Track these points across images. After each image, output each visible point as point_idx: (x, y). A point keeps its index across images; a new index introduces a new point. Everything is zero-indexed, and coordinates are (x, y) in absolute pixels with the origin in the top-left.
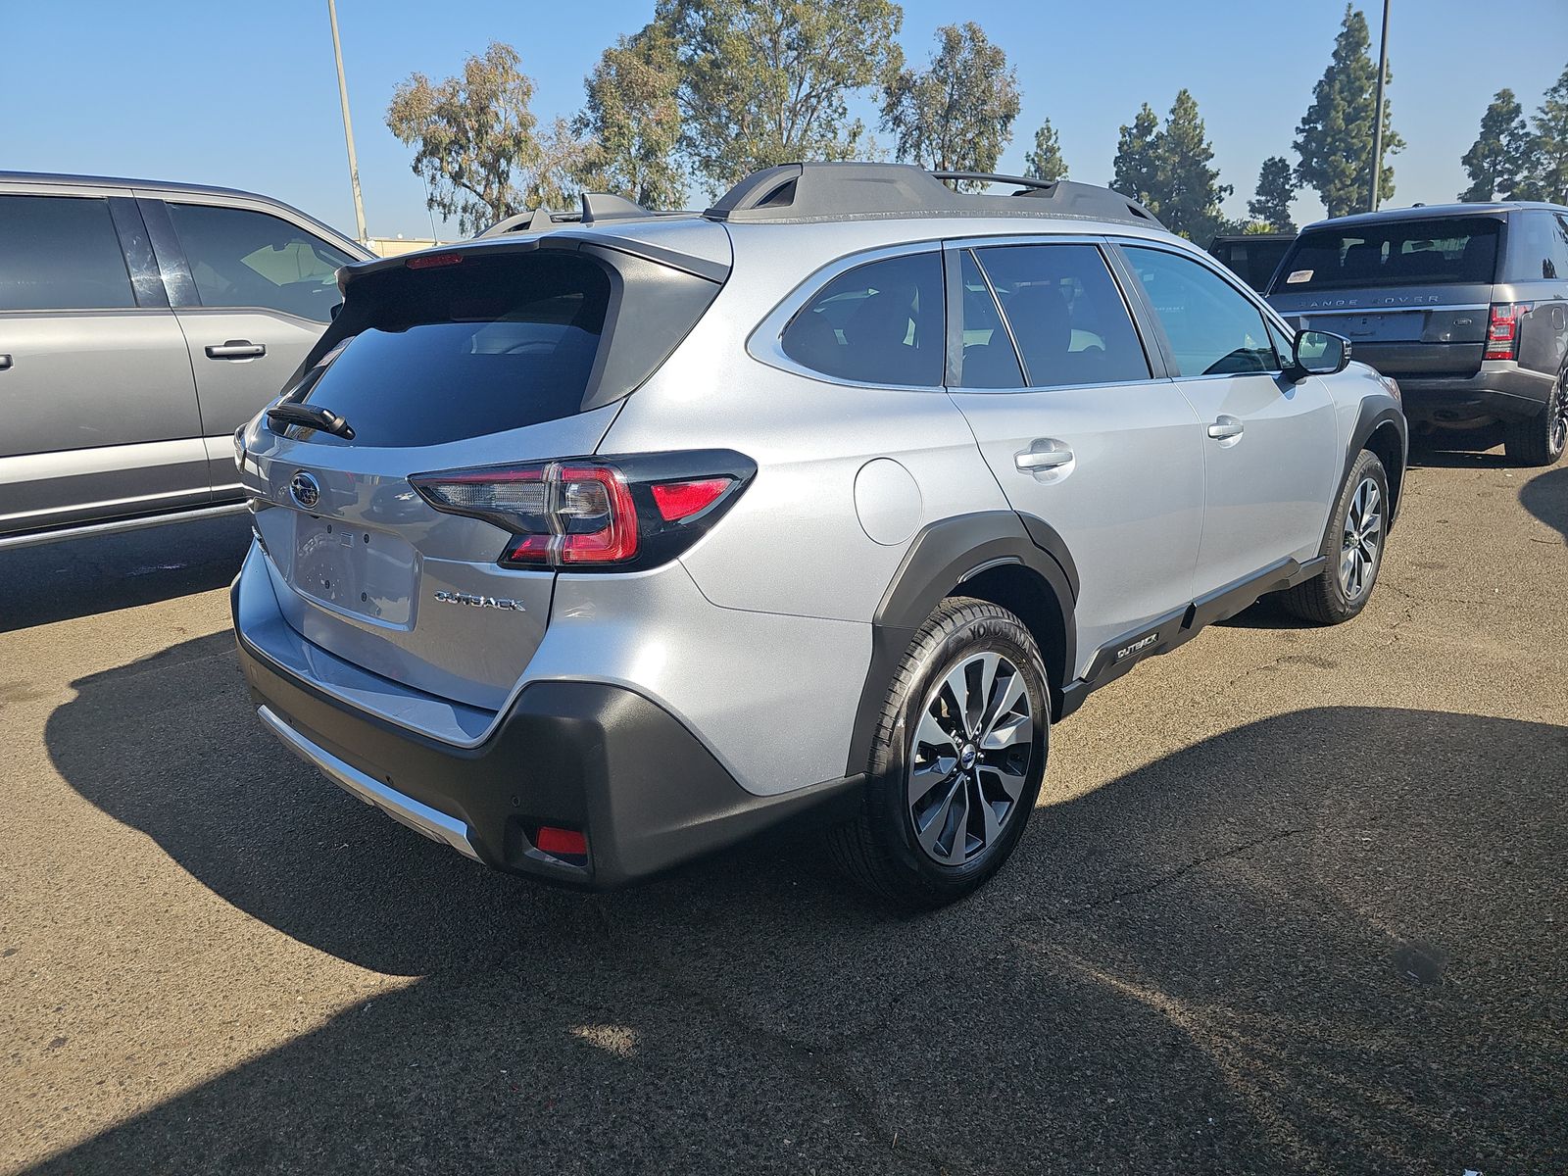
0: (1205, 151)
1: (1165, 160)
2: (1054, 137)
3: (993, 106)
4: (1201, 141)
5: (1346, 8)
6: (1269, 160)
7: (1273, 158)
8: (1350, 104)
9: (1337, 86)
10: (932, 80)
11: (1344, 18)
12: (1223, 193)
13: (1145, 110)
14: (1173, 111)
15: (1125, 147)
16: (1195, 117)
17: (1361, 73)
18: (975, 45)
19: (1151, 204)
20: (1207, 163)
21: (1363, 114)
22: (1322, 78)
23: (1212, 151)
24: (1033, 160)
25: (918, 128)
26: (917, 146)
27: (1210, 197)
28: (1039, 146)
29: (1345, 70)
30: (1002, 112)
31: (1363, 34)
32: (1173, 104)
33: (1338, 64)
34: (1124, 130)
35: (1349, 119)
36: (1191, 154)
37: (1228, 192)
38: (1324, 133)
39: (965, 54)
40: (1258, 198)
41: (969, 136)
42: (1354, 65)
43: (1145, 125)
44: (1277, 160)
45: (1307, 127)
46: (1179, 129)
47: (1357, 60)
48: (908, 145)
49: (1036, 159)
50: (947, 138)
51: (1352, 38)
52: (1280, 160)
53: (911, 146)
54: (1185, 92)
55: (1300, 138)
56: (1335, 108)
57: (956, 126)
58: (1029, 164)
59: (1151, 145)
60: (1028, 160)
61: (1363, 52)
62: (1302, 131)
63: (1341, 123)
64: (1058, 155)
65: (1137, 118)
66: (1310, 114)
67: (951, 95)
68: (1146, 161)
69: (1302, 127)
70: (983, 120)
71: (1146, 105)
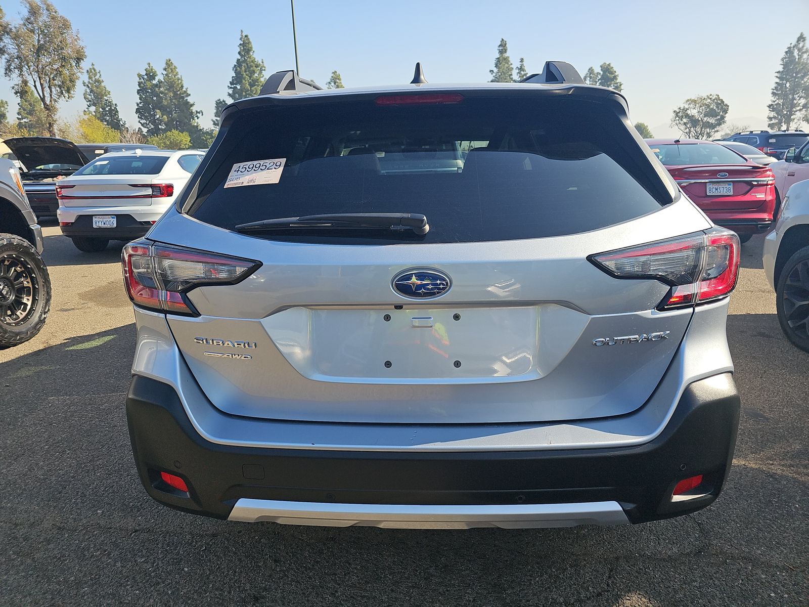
0: (185, 92)
1: (165, 95)
2: (98, 75)
3: (68, 51)
4: (182, 87)
5: (240, 32)
6: (218, 100)
7: (219, 100)
8: (250, 77)
9: (243, 68)
10: (24, 30)
11: (240, 37)
12: (198, 114)
13: (149, 66)
14: (165, 69)
15: (142, 85)
16: (177, 74)
17: (252, 64)
18: (50, 14)
19: (162, 117)
20: (188, 98)
21: (257, 83)
22: (236, 64)
23: (188, 92)
24: (88, 85)
25: (18, 57)
26: (20, 68)
27: (191, 115)
28: (90, 78)
29: (245, 61)
30: (74, 55)
31: (250, 46)
32: (164, 66)
33: (242, 58)
34: (140, 76)
35: (251, 85)
36: (179, 93)
37: (201, 114)
38: (241, 90)
39: (44, 18)
40: (216, 118)
41: (55, 67)
42: (248, 60)
43: (151, 75)
44: (222, 101)
45: (233, 86)
46: (170, 79)
47: (250, 58)
48: (12, 67)
49: (89, 85)
50: (40, 66)
51: (246, 47)
52: (223, 101)
53: (15, 68)
54: (170, 60)
55: (231, 91)
56: (244, 79)
57: (45, 60)
58: (86, 88)
59: (156, 85)
60: (84, 85)
61: (251, 54)
62: (231, 88)
63: (247, 86)
64: (103, 84)
65: (146, 70)
66: (233, 80)
67: (39, 41)
68: (154, 94)
69: (230, 86)
70: (64, 59)
71: (149, 64)
